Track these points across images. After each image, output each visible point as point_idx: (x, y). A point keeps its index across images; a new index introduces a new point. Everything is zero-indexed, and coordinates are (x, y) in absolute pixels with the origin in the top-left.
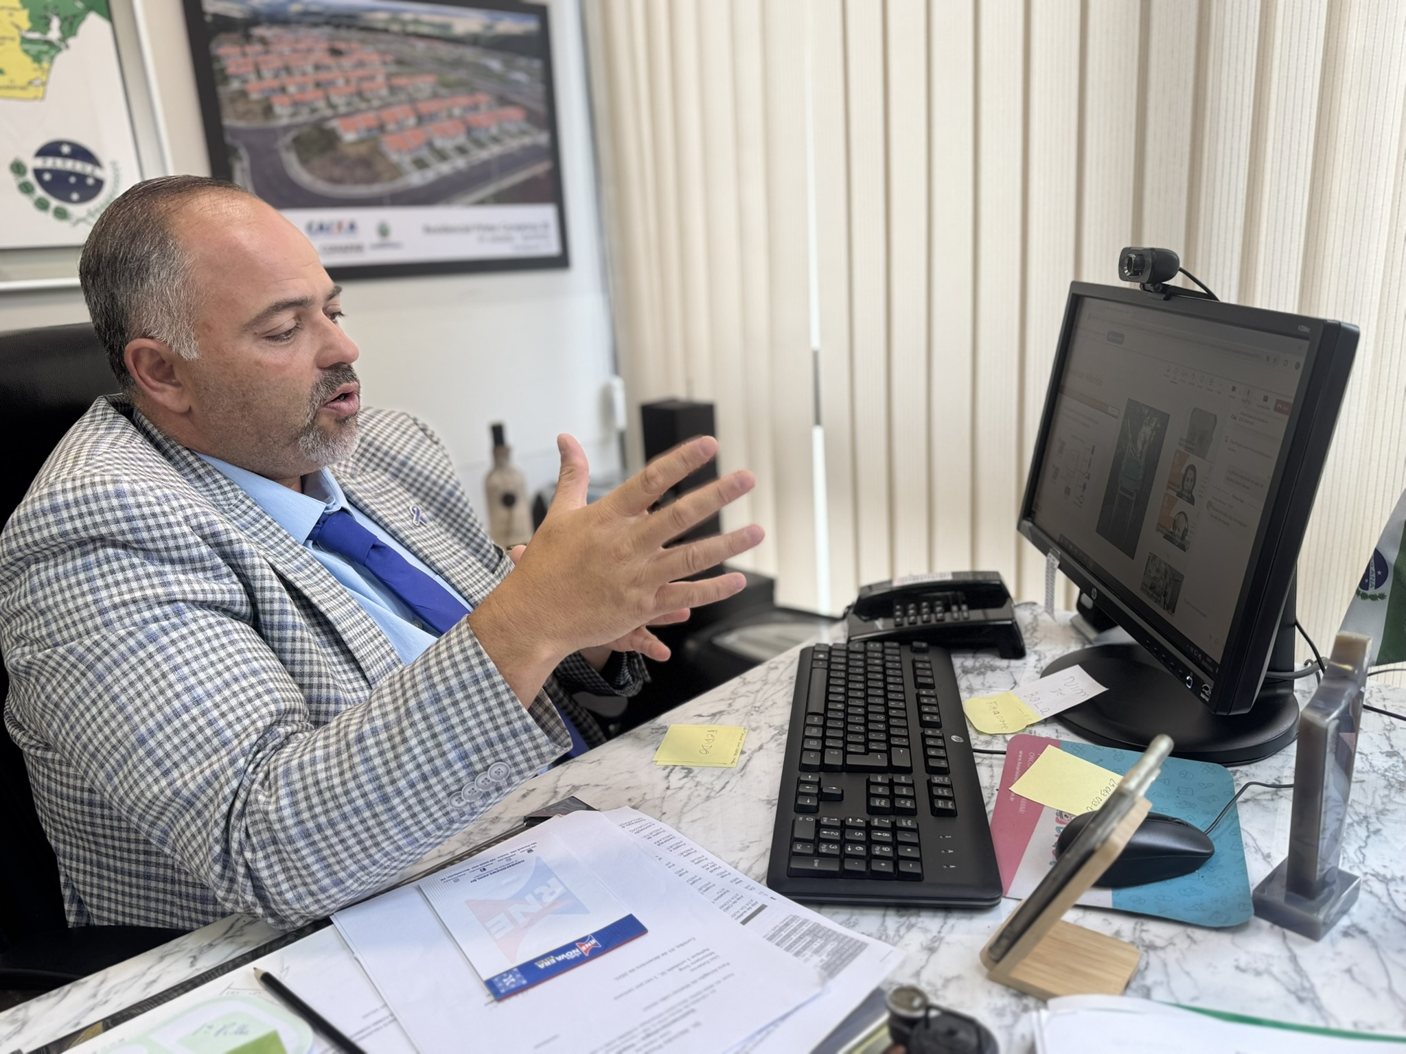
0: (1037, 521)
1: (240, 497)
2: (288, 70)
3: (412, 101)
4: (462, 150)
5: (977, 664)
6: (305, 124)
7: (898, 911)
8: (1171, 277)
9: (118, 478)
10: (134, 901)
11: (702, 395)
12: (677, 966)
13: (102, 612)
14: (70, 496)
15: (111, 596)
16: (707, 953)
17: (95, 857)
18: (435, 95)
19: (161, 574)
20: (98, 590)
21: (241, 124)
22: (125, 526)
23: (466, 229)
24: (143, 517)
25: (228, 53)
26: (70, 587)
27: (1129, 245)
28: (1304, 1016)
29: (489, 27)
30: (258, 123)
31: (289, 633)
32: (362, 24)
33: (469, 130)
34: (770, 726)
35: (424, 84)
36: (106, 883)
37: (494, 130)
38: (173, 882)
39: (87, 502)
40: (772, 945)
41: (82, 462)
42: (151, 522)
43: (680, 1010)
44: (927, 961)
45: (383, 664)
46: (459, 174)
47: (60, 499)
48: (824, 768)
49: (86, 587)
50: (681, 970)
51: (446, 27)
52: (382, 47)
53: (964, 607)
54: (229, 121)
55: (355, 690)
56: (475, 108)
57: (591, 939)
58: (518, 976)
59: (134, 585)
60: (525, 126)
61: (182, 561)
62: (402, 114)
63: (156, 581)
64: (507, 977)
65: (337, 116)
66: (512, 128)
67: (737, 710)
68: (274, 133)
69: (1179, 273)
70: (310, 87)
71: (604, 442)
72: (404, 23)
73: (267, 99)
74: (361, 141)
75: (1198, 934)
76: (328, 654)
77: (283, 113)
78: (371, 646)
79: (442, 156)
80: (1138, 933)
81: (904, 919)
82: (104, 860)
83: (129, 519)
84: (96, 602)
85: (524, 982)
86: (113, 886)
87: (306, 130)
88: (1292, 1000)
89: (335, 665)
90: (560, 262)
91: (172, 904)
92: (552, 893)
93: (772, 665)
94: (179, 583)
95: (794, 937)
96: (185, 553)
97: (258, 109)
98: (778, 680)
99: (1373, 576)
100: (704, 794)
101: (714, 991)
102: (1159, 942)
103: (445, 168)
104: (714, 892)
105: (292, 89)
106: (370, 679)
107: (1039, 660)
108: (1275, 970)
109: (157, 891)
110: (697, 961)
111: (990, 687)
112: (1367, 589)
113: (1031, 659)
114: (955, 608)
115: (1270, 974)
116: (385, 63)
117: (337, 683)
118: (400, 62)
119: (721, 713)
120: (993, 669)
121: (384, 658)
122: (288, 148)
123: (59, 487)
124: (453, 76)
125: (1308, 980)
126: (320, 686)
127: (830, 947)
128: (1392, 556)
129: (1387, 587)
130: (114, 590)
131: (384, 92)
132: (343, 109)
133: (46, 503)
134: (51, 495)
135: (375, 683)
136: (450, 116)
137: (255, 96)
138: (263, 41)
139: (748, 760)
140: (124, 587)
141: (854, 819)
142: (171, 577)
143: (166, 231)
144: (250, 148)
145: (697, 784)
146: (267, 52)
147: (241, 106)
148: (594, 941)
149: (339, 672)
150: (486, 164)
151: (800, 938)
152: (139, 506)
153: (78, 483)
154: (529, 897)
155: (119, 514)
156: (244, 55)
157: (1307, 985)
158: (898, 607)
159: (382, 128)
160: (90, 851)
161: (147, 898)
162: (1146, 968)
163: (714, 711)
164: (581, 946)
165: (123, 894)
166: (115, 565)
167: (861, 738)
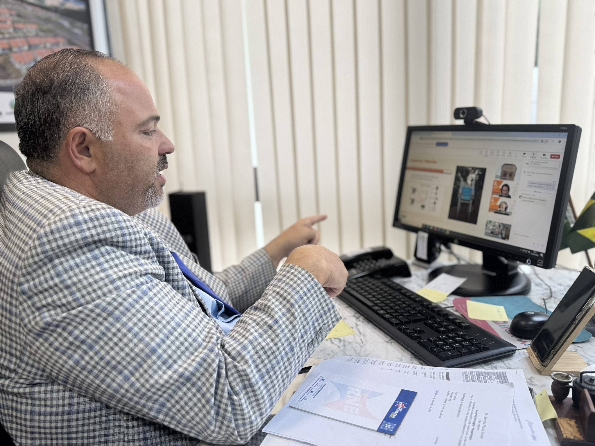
0: (400, 222)
3: (26, 37)
8: (478, 118)
13: (112, 282)
14: (86, 216)
15: (116, 273)
18: (37, 35)
19: (137, 259)
20: (106, 270)
22: (119, 232)
24: (128, 228)
26: (87, 270)
29: (63, 4)
34: (350, 317)
39: (97, 219)
40: (471, 383)
42: (131, 230)
43: (472, 413)
47: (80, 218)
48: (403, 323)
49: (98, 269)
56: (58, 45)
57: (399, 402)
58: (389, 423)
59: (126, 266)
61: (141, 253)
62: (20, 43)
83: (121, 229)
84: (107, 276)
85: (395, 425)
94: (147, 264)
96: (143, 248)
100: (358, 345)
110: (451, 396)
116: (11, 15)
118: (19, 15)
123: (77, 211)
124: (46, 27)
130: (116, 269)
131: (11, 30)
133: (72, 221)
134: (73, 216)
136: (45, 47)
139: (358, 330)
140: (121, 268)
141: (442, 336)
143: (97, 71)
145: (349, 343)
148: (401, 403)
152: (125, 222)
153: (89, 209)
155: (116, 226)
159: (10, 49)
164: (398, 405)
166: (113, 256)
167: (403, 311)
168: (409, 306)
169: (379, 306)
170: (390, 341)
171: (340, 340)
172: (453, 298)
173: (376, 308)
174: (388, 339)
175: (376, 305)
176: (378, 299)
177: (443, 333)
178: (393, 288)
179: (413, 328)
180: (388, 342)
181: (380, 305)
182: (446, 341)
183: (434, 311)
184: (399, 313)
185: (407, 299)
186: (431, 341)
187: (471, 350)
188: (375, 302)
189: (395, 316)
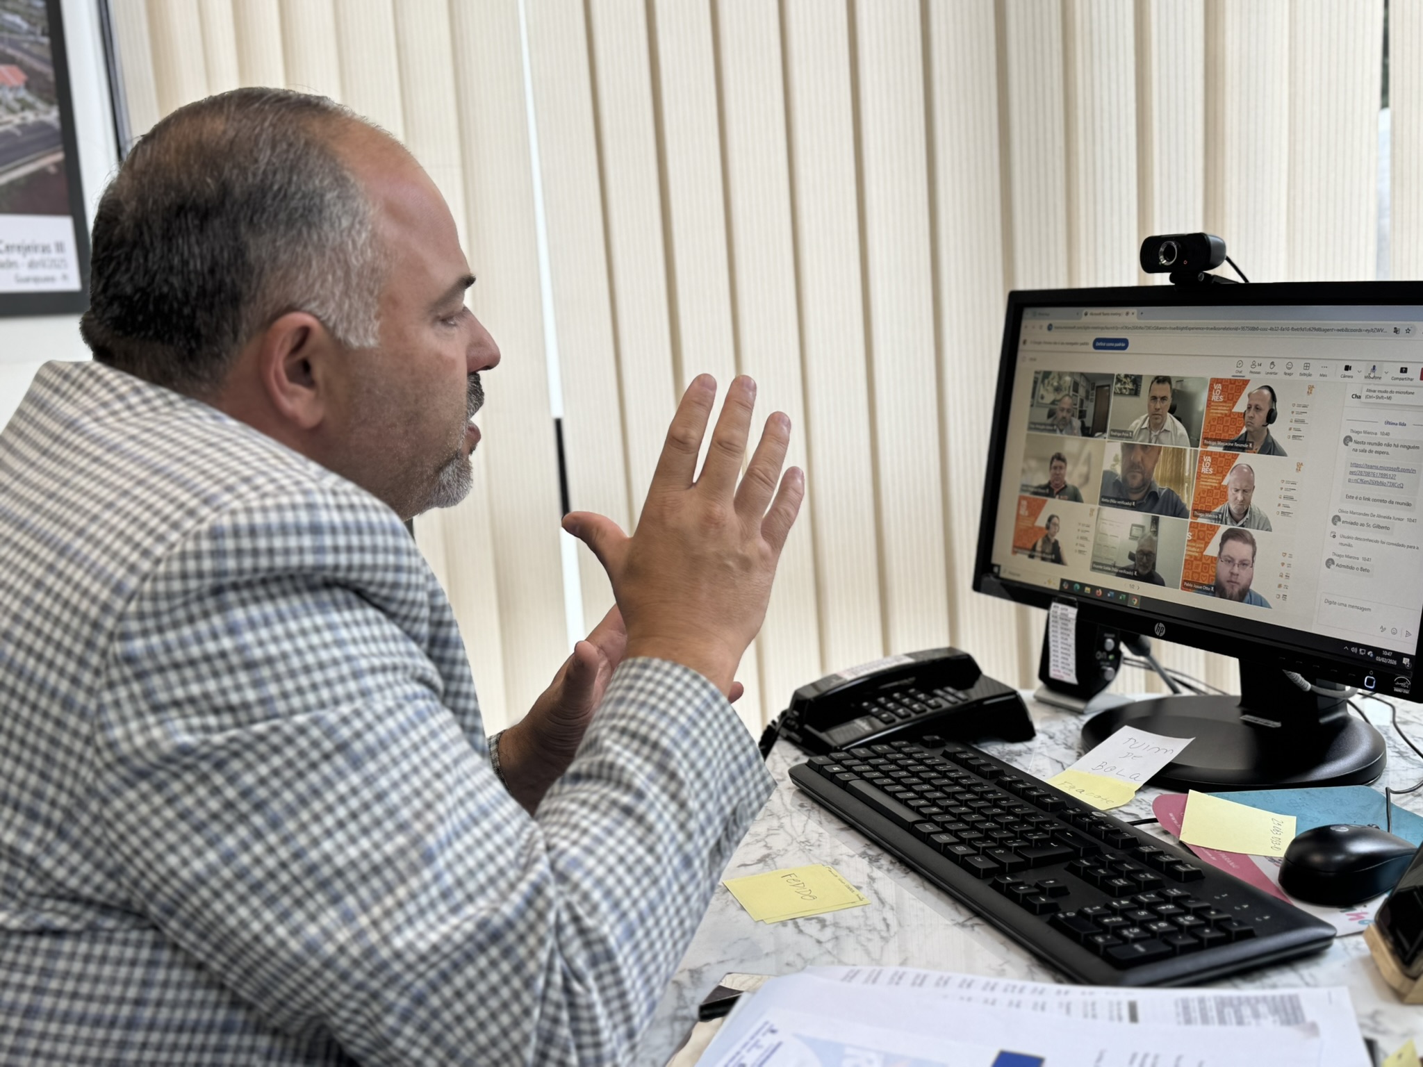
0: (1000, 574)
13: (357, 675)
34: (851, 856)
40: (1199, 1027)
48: (1004, 869)
60: (27, 95)
66: (9, 95)
67: (785, 850)
69: (1223, 262)
95: (1212, 1013)
113: (1044, 737)
114: (940, 692)
119: (767, 856)
127: (1263, 1009)
139: (876, 893)
143: (339, 161)
151: (1220, 1011)
158: (868, 703)
163: (756, 856)
167: (1005, 834)
168: (1023, 819)
169: (937, 823)
170: (969, 923)
171: (822, 923)
172: (1153, 795)
173: (929, 828)
174: (962, 915)
175: (928, 819)
176: (933, 803)
177: (1122, 892)
178: (976, 770)
179: (1036, 881)
180: (963, 925)
181: (939, 819)
182: (1131, 915)
183: (1097, 835)
184: (994, 840)
185: (1020, 802)
186: (1086, 916)
187: (1201, 939)
188: (924, 811)
189: (984, 848)
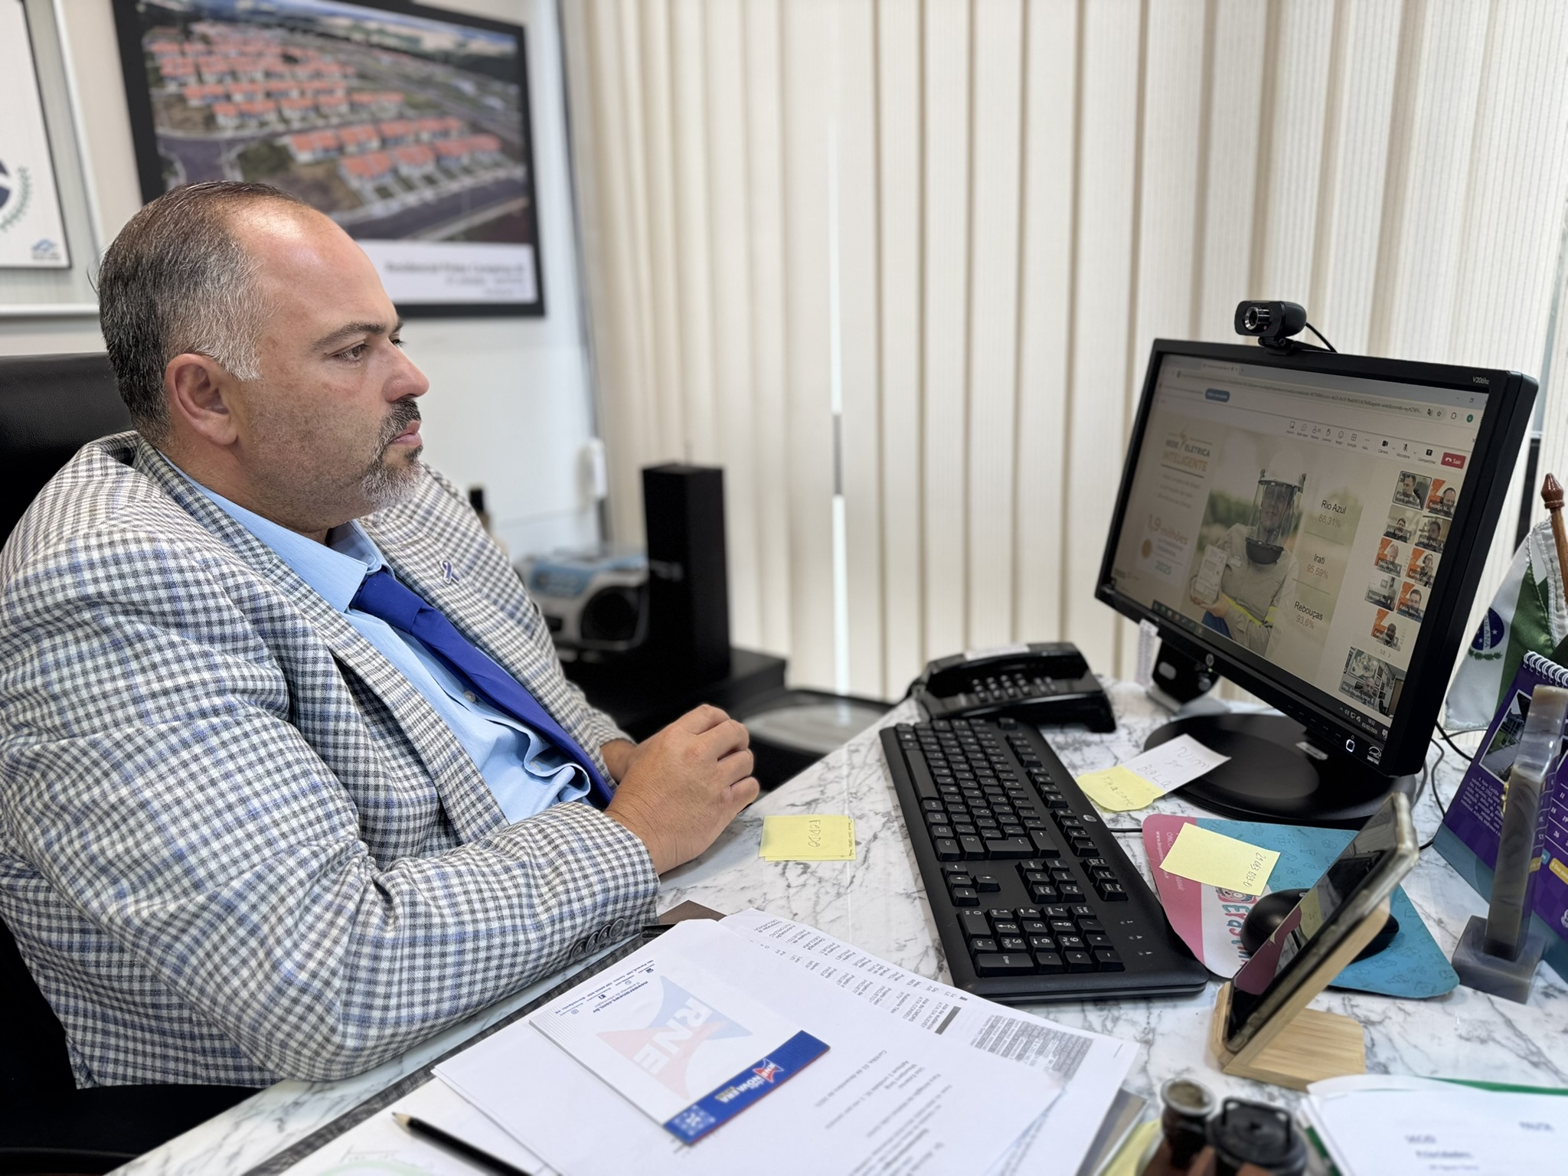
0: (1118, 588)
1: (275, 561)
2: (234, 74)
3: (376, 121)
4: (430, 180)
5: (1070, 740)
6: (253, 139)
7: (1096, 1005)
8: (1296, 331)
9: (154, 536)
10: (149, 1061)
11: (703, 457)
12: (881, 1083)
13: (137, 700)
14: (96, 555)
15: (148, 683)
16: (907, 1066)
17: (98, 1009)
18: (401, 117)
19: (205, 655)
20: (133, 675)
21: (178, 134)
22: (163, 593)
23: (433, 269)
24: (186, 584)
25: (164, 50)
26: (96, 669)
27: (1243, 298)
28: (1543, 1080)
29: (462, 45)
30: (198, 134)
31: (331, 725)
32: (320, 29)
33: (439, 159)
34: (877, 814)
35: (389, 103)
36: (113, 1041)
37: (465, 160)
38: (192, 1037)
39: (117, 562)
40: (984, 1053)
41: (101, 516)
42: (194, 590)
43: (910, 1133)
44: (1149, 1055)
45: (447, 754)
46: (426, 206)
47: (82, 557)
48: (963, 856)
49: (117, 670)
50: (887, 1087)
51: (415, 40)
52: (343, 57)
53: (1048, 680)
54: (163, 130)
55: (413, 788)
56: (445, 133)
57: (768, 1064)
58: (702, 1113)
59: (175, 667)
60: (499, 157)
61: (223, 639)
62: (363, 135)
63: (201, 662)
64: (689, 1116)
65: (289, 132)
66: (485, 158)
67: (833, 798)
68: (216, 147)
69: (1305, 328)
70: (260, 97)
71: (581, 512)
72: (368, 32)
73: (209, 106)
74: (317, 163)
75: (1408, 1006)
76: (380, 748)
77: (227, 125)
78: (433, 734)
79: (408, 185)
80: (1349, 1009)
81: (1105, 1013)
82: (110, 1012)
83: (169, 586)
84: (129, 688)
85: (712, 1120)
86: (122, 1043)
87: (253, 145)
88: (1526, 1065)
89: (388, 760)
90: (535, 309)
91: (195, 1063)
92: (698, 1016)
93: (853, 748)
94: (228, 666)
95: (1008, 1040)
96: (228, 629)
97: (198, 117)
98: (865, 763)
99: (1487, 636)
100: (833, 891)
101: (939, 1107)
102: (1374, 1017)
103: (411, 199)
104: (891, 1000)
105: (238, 97)
106: (432, 774)
107: (1130, 733)
108: (1498, 1036)
109: (176, 1048)
110: (901, 1076)
111: (1093, 763)
112: (1481, 648)
113: (1121, 733)
114: (1038, 681)
115: (1494, 1040)
116: (346, 76)
117: (390, 783)
118: (362, 76)
119: (815, 800)
120: (1088, 744)
121: (448, 746)
122: (232, 166)
123: (80, 543)
124: (422, 96)
125: (1533, 1045)
126: (366, 788)
127: (1052, 1046)
128: (1508, 615)
129: (1503, 646)
130: (152, 675)
131: (344, 108)
132: (296, 125)
133: (64, 562)
134: (70, 552)
135: (438, 777)
136: (418, 141)
137: (194, 102)
138: (205, 39)
139: (867, 851)
140: (163, 671)
141: (1026, 910)
142: (218, 659)
143: (227, 231)
144: (186, 162)
145: (820, 880)
146: (210, 53)
147: (178, 114)
148: (772, 1066)
149: (393, 768)
150: (456, 197)
151: (1015, 1039)
152: (181, 571)
153: (105, 539)
154: (671, 1023)
155: (157, 579)
156: (183, 54)
157: (1534, 1049)
158: (976, 682)
159: (341, 149)
160: (92, 1001)
161: (165, 1057)
162: (1373, 1045)
163: (808, 799)
164: (761, 1071)
165: (135, 1052)
166: (150, 644)
167: (990, 822)
171: (805, 870)
176: (957, 782)
178: (1021, 757)
179: (977, 874)
182: (1055, 924)
183: (1069, 837)
184: (975, 827)
187: (1097, 962)
